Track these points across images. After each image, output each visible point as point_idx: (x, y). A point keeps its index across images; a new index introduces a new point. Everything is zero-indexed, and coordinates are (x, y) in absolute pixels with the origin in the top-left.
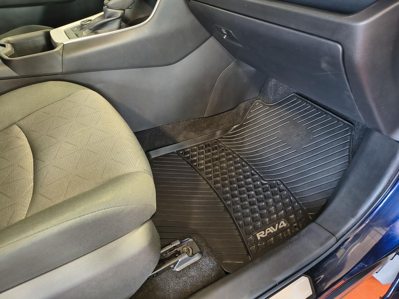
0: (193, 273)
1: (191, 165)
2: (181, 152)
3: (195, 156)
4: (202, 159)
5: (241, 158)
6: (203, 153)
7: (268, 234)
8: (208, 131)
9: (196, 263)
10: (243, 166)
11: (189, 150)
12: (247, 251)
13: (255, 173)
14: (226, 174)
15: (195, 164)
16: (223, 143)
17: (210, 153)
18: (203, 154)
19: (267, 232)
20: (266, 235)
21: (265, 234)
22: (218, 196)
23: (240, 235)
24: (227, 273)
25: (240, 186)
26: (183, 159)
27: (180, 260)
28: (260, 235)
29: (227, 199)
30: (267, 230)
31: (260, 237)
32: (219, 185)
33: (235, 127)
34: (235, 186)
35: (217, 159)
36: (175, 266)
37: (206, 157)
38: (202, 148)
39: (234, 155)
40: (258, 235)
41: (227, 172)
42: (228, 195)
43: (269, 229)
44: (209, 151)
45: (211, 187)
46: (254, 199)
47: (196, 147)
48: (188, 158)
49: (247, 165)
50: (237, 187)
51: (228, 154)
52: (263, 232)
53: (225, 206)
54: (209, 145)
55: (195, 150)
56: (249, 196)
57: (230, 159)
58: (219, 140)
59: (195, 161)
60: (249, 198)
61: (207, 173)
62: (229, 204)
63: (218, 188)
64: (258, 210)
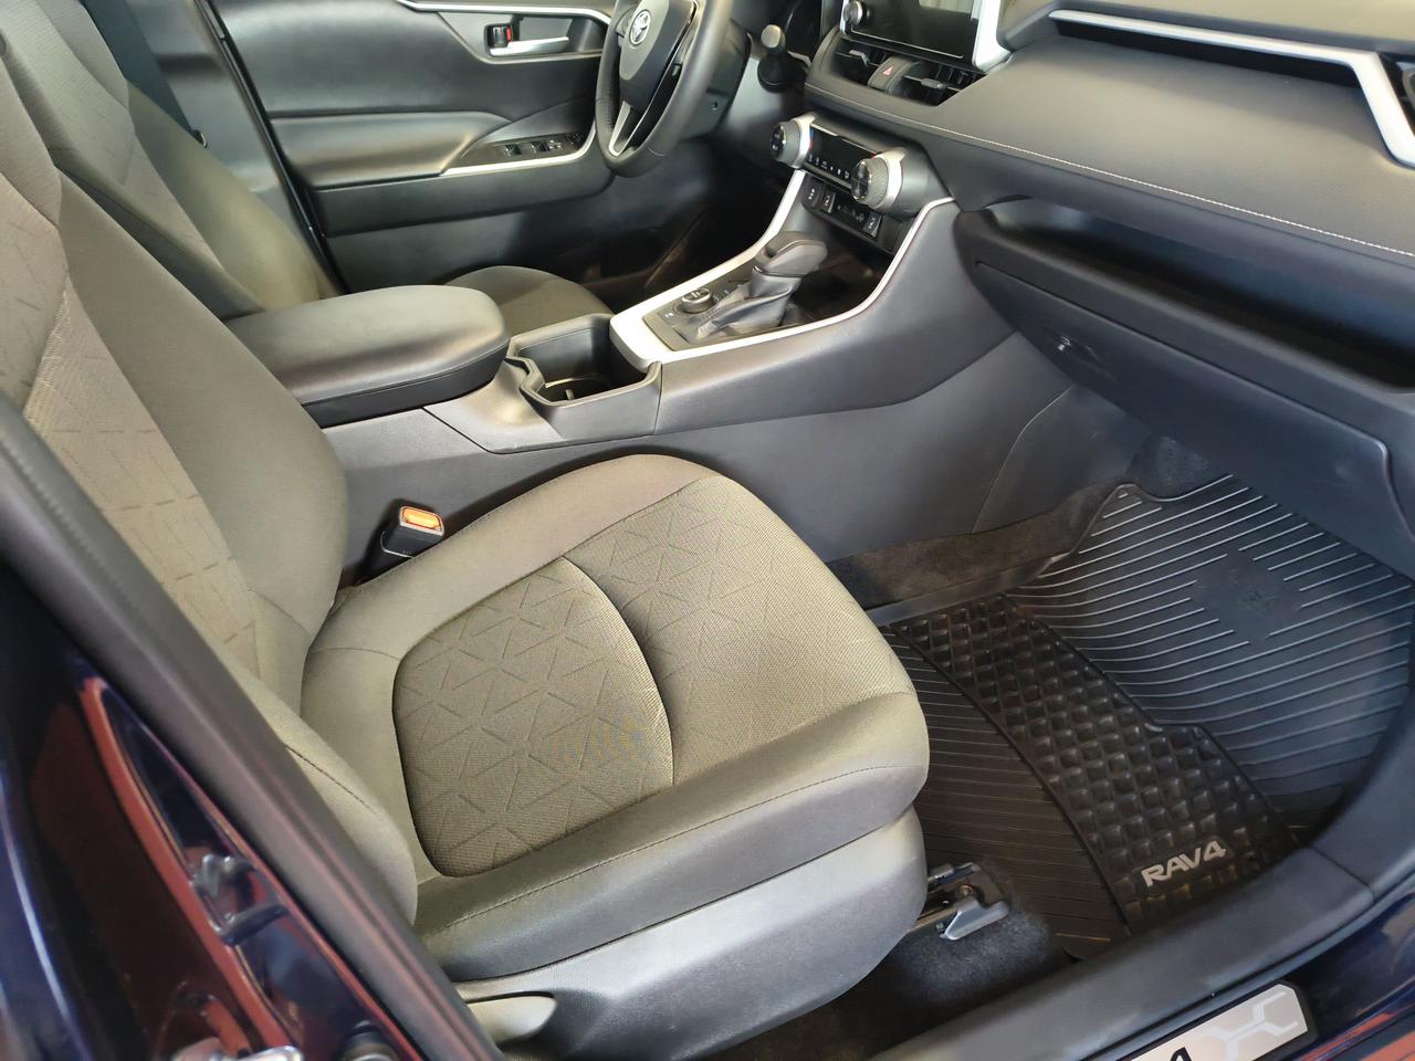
0: (991, 948)
1: (935, 668)
2: (905, 628)
3: (945, 640)
4: (967, 651)
5: (1078, 653)
6: (964, 633)
7: (1173, 873)
8: (977, 572)
9: (995, 925)
10: (1087, 677)
11: (925, 622)
12: (1120, 913)
13: (1125, 701)
14: (1039, 698)
15: (948, 664)
16: (1022, 606)
17: (986, 635)
18: (967, 637)
19: (1170, 869)
20: (1169, 875)
21: (1165, 873)
22: (1023, 760)
23: (1096, 869)
24: (1074, 960)
25: (1083, 736)
26: (913, 649)
27: (959, 914)
28: (1150, 873)
29: (1048, 769)
30: (1170, 863)
31: (1153, 880)
32: (1022, 728)
33: (1054, 559)
34: (1069, 733)
35: (1008, 653)
36: (946, 925)
37: (979, 645)
38: (963, 618)
39: (1058, 644)
40: (1145, 873)
41: (1041, 691)
42: (1052, 759)
43: (1175, 860)
44: (983, 628)
45: (1000, 732)
46: (1128, 776)
47: (944, 616)
48: (926, 645)
49: (1095, 674)
50: (1075, 737)
51: (1039, 640)
52: (1160, 868)
53: (1045, 788)
54: (981, 611)
55: (942, 625)
56: (1111, 764)
57: (1046, 656)
58: (1008, 595)
59: (946, 656)
60: (1111, 770)
61: (985, 693)
62: (1055, 783)
63: (1018, 737)
64: (1142, 807)
